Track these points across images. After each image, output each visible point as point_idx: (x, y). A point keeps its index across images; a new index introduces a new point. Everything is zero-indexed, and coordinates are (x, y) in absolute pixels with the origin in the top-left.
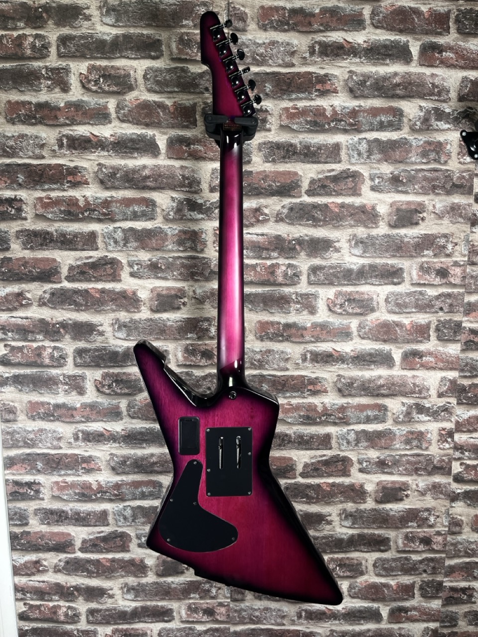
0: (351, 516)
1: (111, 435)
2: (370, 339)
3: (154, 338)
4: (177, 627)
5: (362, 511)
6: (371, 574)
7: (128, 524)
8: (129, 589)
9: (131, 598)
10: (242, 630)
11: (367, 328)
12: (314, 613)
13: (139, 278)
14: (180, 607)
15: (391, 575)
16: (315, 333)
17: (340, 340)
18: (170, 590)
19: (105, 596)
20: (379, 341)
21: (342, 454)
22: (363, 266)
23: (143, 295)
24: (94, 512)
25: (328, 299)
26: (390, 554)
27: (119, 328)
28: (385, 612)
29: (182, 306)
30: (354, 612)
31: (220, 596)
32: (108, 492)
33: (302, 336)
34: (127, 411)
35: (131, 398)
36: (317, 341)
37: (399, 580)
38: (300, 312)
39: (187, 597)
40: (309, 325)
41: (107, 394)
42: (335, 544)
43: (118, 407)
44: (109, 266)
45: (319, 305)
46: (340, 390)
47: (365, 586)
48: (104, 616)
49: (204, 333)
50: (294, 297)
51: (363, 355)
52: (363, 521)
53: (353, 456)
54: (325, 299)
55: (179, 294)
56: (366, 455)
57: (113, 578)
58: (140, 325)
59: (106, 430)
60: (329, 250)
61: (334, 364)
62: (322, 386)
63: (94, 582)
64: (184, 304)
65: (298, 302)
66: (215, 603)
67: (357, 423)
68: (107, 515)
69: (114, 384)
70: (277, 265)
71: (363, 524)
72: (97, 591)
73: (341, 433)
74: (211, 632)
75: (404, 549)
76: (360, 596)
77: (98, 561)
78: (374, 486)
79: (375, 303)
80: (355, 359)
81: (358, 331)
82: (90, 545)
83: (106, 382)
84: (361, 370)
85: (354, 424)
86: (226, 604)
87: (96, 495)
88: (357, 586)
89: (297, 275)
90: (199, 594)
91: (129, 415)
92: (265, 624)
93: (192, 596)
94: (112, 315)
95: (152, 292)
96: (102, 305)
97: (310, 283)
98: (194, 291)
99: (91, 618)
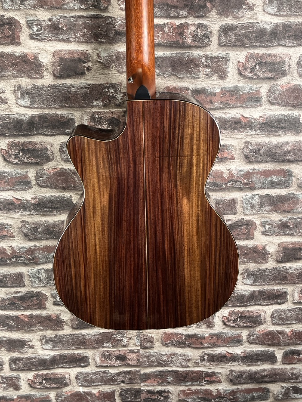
0: (253, 275)
1: (21, 203)
2: (279, 104)
3: (59, 106)
4: (92, 371)
5: (264, 271)
6: (269, 324)
7: (43, 285)
8: (48, 341)
9: (49, 348)
10: (151, 372)
11: (277, 92)
12: (216, 356)
13: (40, 41)
14: (95, 355)
15: (286, 324)
16: (224, 99)
17: (249, 106)
18: (85, 341)
19: (26, 346)
20: (288, 106)
21: (247, 218)
22: (277, 26)
23: (45, 59)
24: (10, 275)
25: (239, 62)
26: (287, 306)
27: (22, 95)
28: (279, 354)
29: (86, 72)
30: (251, 355)
31: (131, 345)
32: (22, 257)
33: (211, 102)
34: (36, 180)
35: (39, 168)
36: (226, 108)
37: (293, 328)
38: (210, 77)
39: (100, 346)
40: (218, 91)
41: (15, 164)
42: (237, 300)
43: (26, 177)
44: (7, 27)
45: (229, 69)
46: (246, 157)
47: (263, 334)
48: (26, 364)
49: (110, 101)
50: (203, 60)
51: (272, 121)
52: (265, 279)
53: (257, 220)
54: (236, 62)
55: (82, 58)
56: (270, 218)
57: (31, 331)
58: (44, 92)
59: (16, 198)
60: (241, 7)
61: (242, 130)
62: (229, 153)
63: (15, 335)
64: (88, 69)
65: (208, 66)
66: (126, 351)
67: (261, 188)
68: (22, 277)
69: (21, 154)
70: (187, 25)
71: (264, 281)
72: (17, 343)
73: (245, 197)
74: (124, 375)
75: (299, 301)
76: (258, 342)
77: (17, 317)
78: (276, 247)
79: (286, 67)
80: (263, 126)
81: (268, 97)
82: (9, 303)
83: (13, 151)
84: (268, 136)
85: (258, 189)
86: (136, 351)
87: (10, 260)
88: (255, 334)
89: (207, 36)
90: (111, 343)
91: (38, 184)
92: (171, 366)
93: (105, 345)
94: (14, 82)
95: (54, 56)
96: (3, 70)
97: (221, 45)
98: (98, 55)
99: (13, 366)
